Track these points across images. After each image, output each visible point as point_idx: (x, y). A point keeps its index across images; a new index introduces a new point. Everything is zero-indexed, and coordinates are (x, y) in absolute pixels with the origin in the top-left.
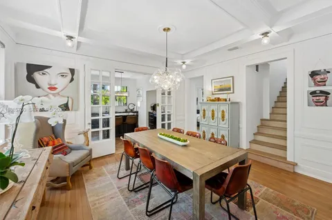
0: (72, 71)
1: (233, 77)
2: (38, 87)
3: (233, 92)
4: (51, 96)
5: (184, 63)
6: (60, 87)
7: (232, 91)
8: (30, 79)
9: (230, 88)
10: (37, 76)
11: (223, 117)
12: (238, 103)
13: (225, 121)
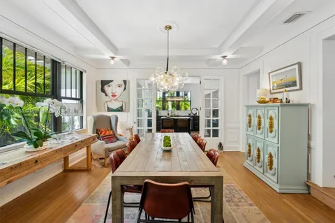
0: (125, 82)
1: (300, 64)
2: (106, 95)
3: (301, 89)
4: (113, 101)
5: (224, 57)
6: (118, 94)
7: (298, 87)
8: (103, 90)
9: (296, 82)
10: (106, 88)
11: (271, 126)
12: (306, 105)
13: (273, 133)
